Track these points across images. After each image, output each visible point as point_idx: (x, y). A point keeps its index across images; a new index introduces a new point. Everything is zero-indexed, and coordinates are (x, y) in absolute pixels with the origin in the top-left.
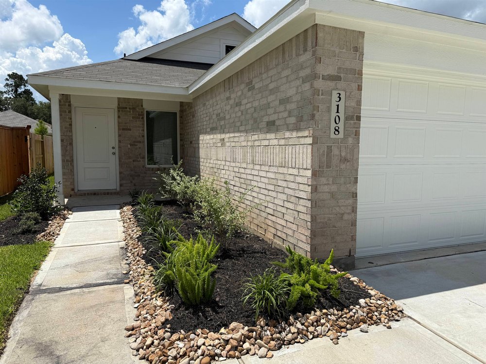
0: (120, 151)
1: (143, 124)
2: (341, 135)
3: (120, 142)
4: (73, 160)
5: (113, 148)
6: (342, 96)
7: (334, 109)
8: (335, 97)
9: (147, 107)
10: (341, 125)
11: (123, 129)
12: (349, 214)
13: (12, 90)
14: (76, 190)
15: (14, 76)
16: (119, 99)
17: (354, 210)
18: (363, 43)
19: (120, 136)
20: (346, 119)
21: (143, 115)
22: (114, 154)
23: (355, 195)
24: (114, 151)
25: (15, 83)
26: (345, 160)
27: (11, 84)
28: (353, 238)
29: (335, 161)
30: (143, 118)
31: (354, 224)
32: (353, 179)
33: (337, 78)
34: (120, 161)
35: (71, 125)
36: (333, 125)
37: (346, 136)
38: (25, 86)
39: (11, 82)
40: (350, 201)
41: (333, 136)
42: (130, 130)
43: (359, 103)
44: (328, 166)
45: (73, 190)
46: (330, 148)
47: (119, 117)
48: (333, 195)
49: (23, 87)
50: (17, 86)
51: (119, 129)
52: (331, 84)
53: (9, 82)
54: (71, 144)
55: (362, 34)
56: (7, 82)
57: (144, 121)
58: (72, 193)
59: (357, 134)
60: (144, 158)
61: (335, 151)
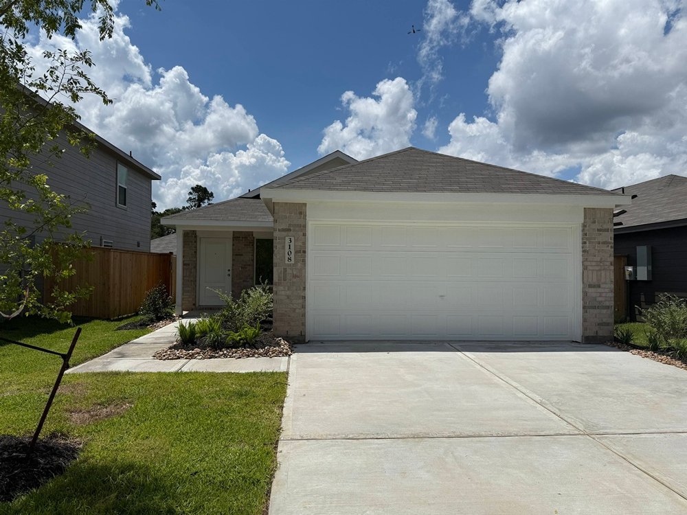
0: (233, 273)
1: (253, 250)
2: (293, 262)
3: (233, 265)
4: (196, 281)
5: (229, 270)
6: (293, 239)
7: (287, 247)
8: (287, 240)
9: (256, 236)
10: (292, 256)
11: (236, 254)
12: (300, 309)
13: (195, 204)
14: (197, 305)
15: (197, 189)
16: (234, 232)
17: (304, 307)
18: (306, 210)
19: (233, 260)
20: (296, 252)
21: (253, 242)
22: (229, 275)
23: (304, 298)
24: (229, 273)
25: (199, 196)
26: (295, 276)
27: (194, 199)
28: (304, 324)
29: (288, 277)
30: (253, 245)
31: (304, 315)
32: (302, 288)
33: (289, 230)
34: (232, 281)
35: (196, 252)
36: (287, 256)
37: (296, 262)
38: (209, 200)
39: (195, 196)
40: (301, 301)
41: (287, 262)
42: (242, 255)
43: (304, 243)
44: (285, 280)
45: (194, 305)
46: (285, 270)
47: (233, 245)
48: (288, 297)
49: (206, 201)
50: (201, 200)
51: (233, 255)
52: (284, 234)
53: (192, 197)
54: (195, 267)
55: (305, 204)
56: (191, 196)
57: (254, 248)
58: (193, 307)
59: (304, 261)
60: (252, 279)
61: (289, 271)
